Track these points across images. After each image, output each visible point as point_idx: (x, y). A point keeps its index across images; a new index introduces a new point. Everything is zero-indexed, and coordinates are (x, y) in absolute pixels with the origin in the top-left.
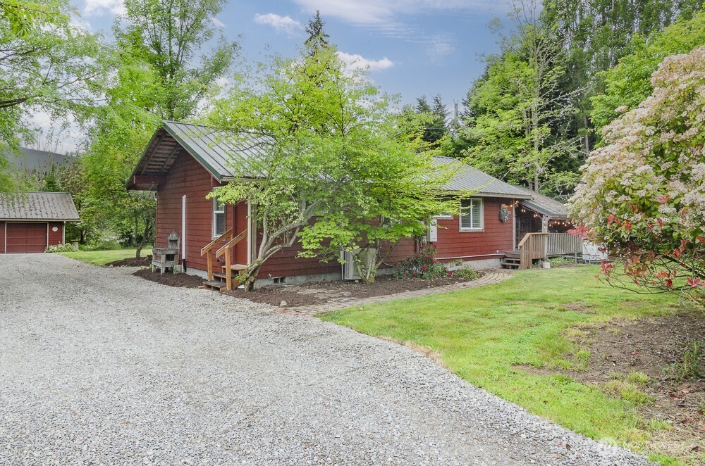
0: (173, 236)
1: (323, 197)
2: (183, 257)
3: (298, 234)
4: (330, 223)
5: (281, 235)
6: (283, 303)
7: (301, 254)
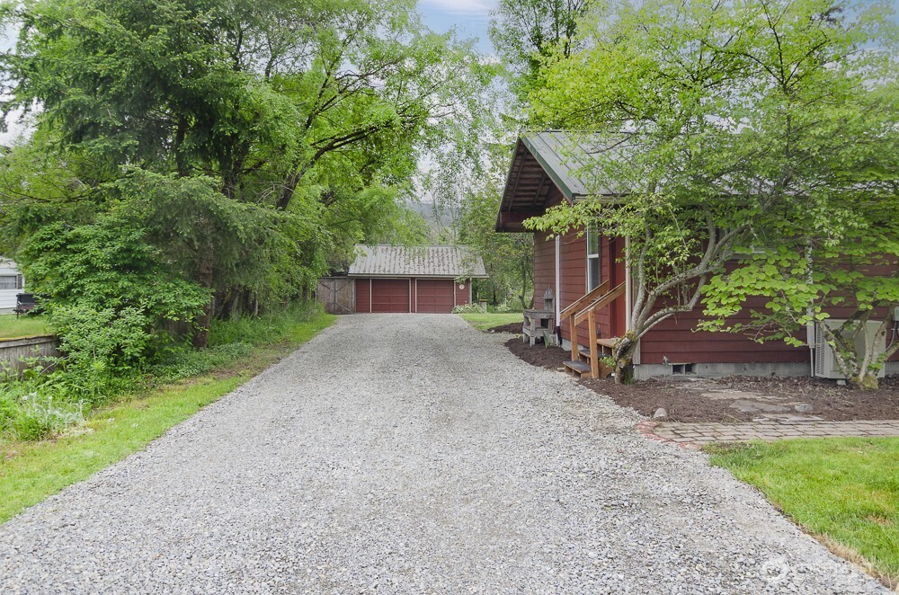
0: (548, 295)
1: (746, 218)
2: (558, 325)
3: (702, 288)
4: (764, 268)
5: (673, 290)
6: (660, 413)
7: (705, 325)
